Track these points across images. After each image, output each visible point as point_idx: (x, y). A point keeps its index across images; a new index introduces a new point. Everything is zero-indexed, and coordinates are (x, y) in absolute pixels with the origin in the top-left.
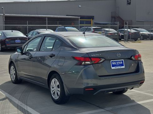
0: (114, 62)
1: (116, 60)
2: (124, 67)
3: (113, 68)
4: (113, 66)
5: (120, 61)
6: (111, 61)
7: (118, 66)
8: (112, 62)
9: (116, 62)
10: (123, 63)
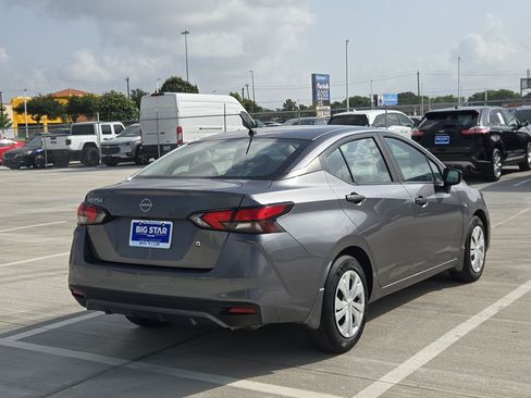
0: (143, 225)
1: (148, 222)
2: (166, 246)
3: (132, 243)
4: (137, 237)
5: (161, 226)
6: (134, 221)
7: (150, 239)
8: (135, 225)
9: (149, 226)
10: (168, 232)
